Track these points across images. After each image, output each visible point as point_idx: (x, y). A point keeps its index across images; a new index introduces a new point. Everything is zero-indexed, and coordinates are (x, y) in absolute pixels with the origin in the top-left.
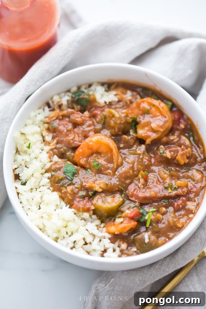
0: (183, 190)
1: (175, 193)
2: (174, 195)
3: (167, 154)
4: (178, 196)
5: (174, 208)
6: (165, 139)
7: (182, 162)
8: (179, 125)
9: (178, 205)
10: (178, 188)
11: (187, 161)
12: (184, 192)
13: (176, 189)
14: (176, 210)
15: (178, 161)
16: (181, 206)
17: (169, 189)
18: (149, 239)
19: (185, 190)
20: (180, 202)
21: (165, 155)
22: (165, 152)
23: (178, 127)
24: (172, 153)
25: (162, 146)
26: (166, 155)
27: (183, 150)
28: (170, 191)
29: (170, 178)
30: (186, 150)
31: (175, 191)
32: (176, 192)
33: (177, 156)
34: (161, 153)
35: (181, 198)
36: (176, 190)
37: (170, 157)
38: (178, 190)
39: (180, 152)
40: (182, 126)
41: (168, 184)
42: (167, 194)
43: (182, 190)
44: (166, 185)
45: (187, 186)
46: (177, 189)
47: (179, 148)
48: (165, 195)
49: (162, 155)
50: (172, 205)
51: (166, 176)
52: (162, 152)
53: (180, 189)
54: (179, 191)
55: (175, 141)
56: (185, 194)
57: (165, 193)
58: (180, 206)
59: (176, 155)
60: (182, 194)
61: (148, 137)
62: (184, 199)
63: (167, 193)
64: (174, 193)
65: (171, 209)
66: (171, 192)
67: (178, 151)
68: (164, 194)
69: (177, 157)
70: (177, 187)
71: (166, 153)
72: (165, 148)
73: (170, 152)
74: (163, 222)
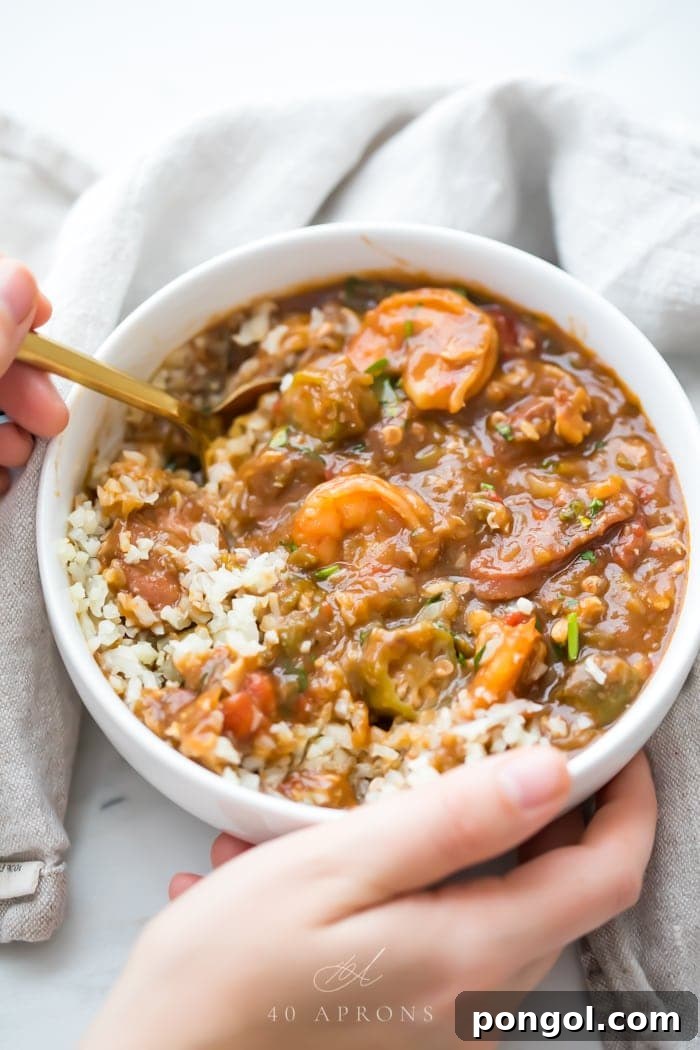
0: (621, 503)
1: (605, 522)
2: (603, 529)
3: (523, 429)
4: (615, 528)
5: (619, 563)
6: (496, 389)
7: (577, 436)
8: (515, 342)
9: (629, 552)
10: (604, 506)
11: (589, 425)
12: (624, 508)
13: (598, 509)
14: (631, 567)
15: (562, 438)
16: (637, 552)
17: (580, 517)
18: (603, 670)
19: (625, 500)
20: (629, 539)
21: (518, 435)
22: (515, 425)
23: (518, 350)
24: (537, 421)
25: (498, 415)
26: (524, 435)
27: (562, 400)
28: (585, 523)
29: (566, 485)
30: (571, 398)
31: (599, 517)
32: (603, 518)
33: (553, 423)
34: (505, 436)
35: (627, 528)
36: (602, 514)
37: (535, 436)
38: (607, 509)
39: (560, 411)
40: (527, 343)
41: (571, 506)
42: (583, 536)
43: (616, 505)
44: (567, 512)
45: (624, 488)
46: (602, 508)
47: (549, 400)
48: (578, 540)
49: (510, 438)
50: (609, 558)
51: (552, 485)
52: (505, 429)
53: (612, 504)
54: (613, 512)
55: (527, 384)
56: (631, 512)
57: (576, 537)
58: (633, 553)
59: (548, 422)
60: (623, 515)
62: (635, 526)
63: (579, 534)
64: (599, 524)
65: (613, 571)
66: (589, 526)
67: (552, 412)
68: (571, 540)
69: (556, 427)
70: (600, 503)
71: (519, 430)
72: (507, 415)
73: (530, 418)
74: (610, 613)
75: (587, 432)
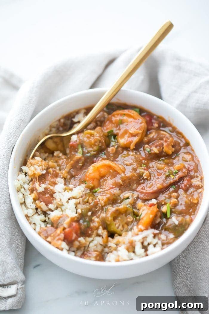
1: (178, 177)
2: (178, 179)
3: (154, 150)
4: (181, 179)
5: (182, 189)
6: (146, 139)
7: (170, 152)
8: (152, 125)
9: (185, 186)
10: (178, 172)
11: (174, 149)
12: (184, 173)
13: (176, 173)
14: (186, 190)
15: (166, 153)
16: (188, 186)
17: (171, 175)
19: (185, 170)
20: (186, 182)
21: (152, 152)
22: (152, 149)
23: (153, 127)
24: (158, 147)
25: (146, 146)
26: (154, 152)
27: (166, 141)
28: (172, 177)
29: (167, 166)
30: (168, 141)
32: (178, 175)
34: (148, 152)
35: (185, 179)
36: (178, 174)
37: (158, 152)
38: (179, 173)
39: (165, 144)
40: (156, 125)
41: (168, 172)
42: (172, 181)
43: (182, 172)
44: (167, 174)
45: (184, 167)
46: (178, 173)
47: (162, 141)
48: (170, 182)
49: (150, 153)
50: (179, 188)
51: (162, 166)
52: (148, 150)
53: (181, 172)
54: (181, 174)
55: (155, 137)
56: (186, 174)
57: (170, 181)
58: (187, 186)
59: (162, 148)
60: (184, 175)
61: (131, 142)
62: (188, 178)
63: (171, 180)
64: (177, 177)
65: (181, 192)
66: (174, 178)
67: (163, 145)
69: (164, 150)
70: (177, 171)
71: (153, 150)
72: (149, 146)
73: (156, 147)
74: (180, 204)
75: (173, 151)
